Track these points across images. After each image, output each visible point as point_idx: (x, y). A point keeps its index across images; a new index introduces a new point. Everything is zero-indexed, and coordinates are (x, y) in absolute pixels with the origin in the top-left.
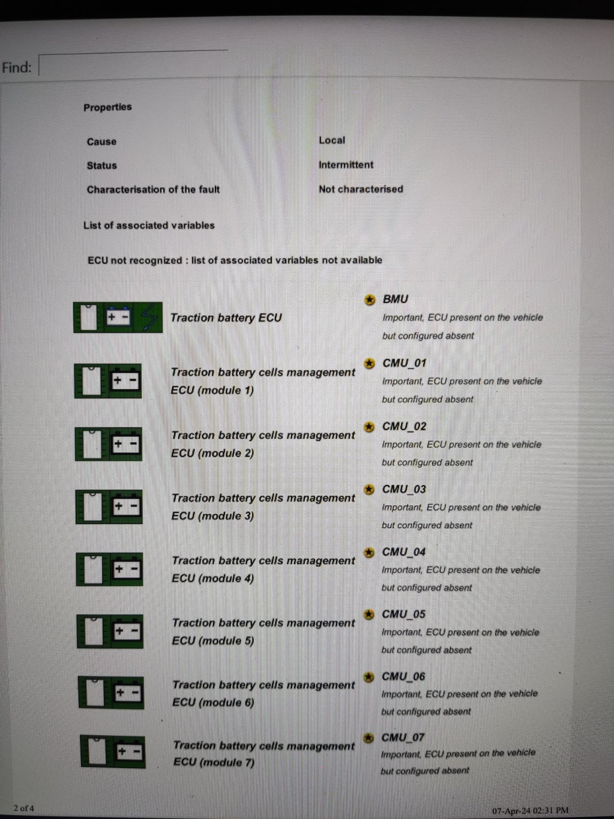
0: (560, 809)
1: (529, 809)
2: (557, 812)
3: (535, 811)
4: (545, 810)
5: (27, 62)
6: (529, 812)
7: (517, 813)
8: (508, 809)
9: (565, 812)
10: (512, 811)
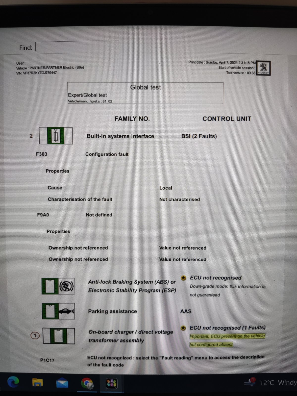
5: (30, 45)
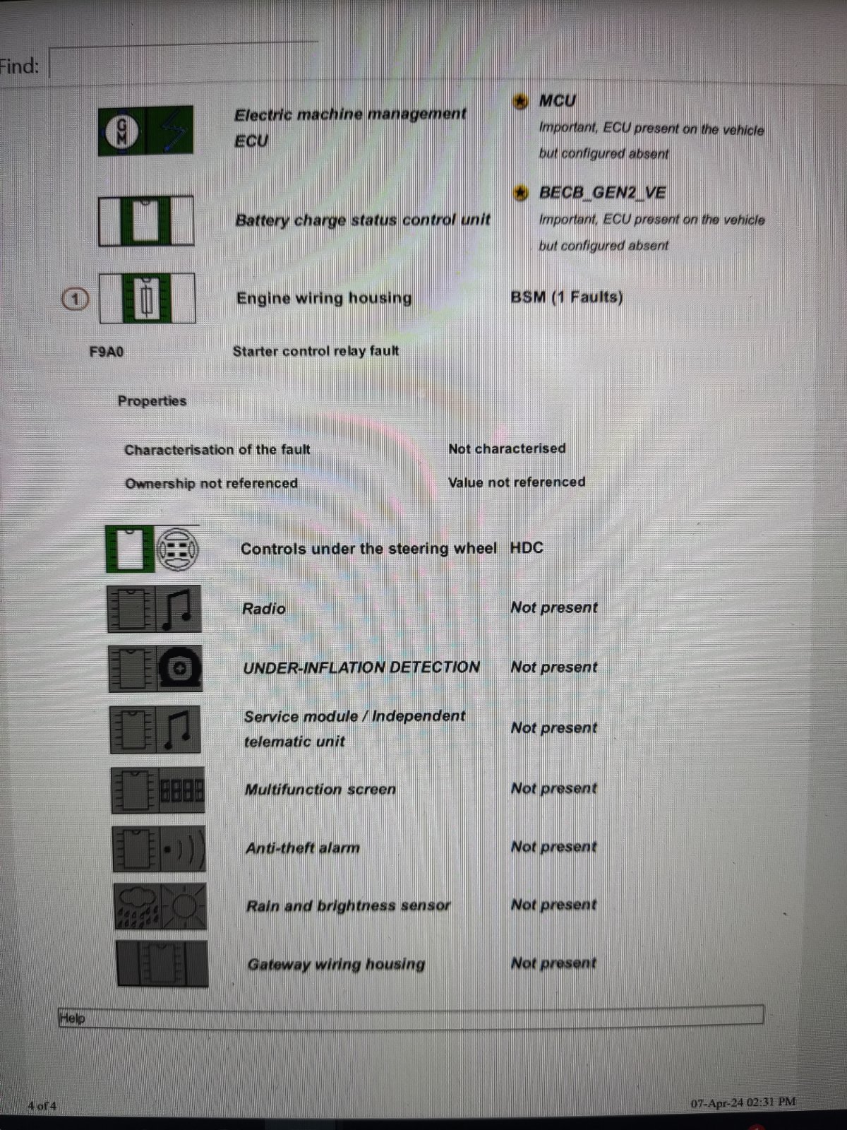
0: (784, 1100)
1: (742, 1100)
2: (780, 1105)
3: (750, 1103)
4: (764, 1101)
6: (742, 1104)
7: (724, 1106)
8: (712, 1101)
9: (790, 1104)
10: (718, 1103)
